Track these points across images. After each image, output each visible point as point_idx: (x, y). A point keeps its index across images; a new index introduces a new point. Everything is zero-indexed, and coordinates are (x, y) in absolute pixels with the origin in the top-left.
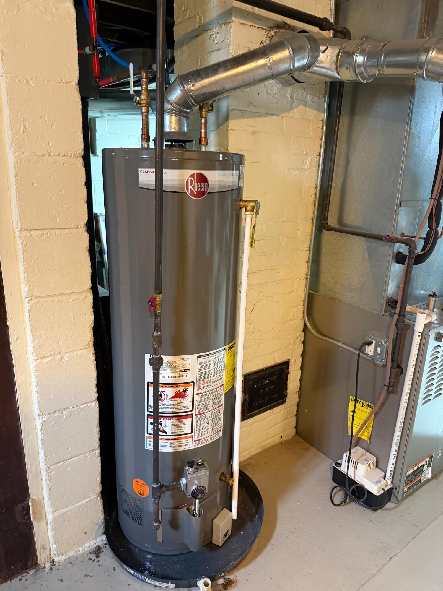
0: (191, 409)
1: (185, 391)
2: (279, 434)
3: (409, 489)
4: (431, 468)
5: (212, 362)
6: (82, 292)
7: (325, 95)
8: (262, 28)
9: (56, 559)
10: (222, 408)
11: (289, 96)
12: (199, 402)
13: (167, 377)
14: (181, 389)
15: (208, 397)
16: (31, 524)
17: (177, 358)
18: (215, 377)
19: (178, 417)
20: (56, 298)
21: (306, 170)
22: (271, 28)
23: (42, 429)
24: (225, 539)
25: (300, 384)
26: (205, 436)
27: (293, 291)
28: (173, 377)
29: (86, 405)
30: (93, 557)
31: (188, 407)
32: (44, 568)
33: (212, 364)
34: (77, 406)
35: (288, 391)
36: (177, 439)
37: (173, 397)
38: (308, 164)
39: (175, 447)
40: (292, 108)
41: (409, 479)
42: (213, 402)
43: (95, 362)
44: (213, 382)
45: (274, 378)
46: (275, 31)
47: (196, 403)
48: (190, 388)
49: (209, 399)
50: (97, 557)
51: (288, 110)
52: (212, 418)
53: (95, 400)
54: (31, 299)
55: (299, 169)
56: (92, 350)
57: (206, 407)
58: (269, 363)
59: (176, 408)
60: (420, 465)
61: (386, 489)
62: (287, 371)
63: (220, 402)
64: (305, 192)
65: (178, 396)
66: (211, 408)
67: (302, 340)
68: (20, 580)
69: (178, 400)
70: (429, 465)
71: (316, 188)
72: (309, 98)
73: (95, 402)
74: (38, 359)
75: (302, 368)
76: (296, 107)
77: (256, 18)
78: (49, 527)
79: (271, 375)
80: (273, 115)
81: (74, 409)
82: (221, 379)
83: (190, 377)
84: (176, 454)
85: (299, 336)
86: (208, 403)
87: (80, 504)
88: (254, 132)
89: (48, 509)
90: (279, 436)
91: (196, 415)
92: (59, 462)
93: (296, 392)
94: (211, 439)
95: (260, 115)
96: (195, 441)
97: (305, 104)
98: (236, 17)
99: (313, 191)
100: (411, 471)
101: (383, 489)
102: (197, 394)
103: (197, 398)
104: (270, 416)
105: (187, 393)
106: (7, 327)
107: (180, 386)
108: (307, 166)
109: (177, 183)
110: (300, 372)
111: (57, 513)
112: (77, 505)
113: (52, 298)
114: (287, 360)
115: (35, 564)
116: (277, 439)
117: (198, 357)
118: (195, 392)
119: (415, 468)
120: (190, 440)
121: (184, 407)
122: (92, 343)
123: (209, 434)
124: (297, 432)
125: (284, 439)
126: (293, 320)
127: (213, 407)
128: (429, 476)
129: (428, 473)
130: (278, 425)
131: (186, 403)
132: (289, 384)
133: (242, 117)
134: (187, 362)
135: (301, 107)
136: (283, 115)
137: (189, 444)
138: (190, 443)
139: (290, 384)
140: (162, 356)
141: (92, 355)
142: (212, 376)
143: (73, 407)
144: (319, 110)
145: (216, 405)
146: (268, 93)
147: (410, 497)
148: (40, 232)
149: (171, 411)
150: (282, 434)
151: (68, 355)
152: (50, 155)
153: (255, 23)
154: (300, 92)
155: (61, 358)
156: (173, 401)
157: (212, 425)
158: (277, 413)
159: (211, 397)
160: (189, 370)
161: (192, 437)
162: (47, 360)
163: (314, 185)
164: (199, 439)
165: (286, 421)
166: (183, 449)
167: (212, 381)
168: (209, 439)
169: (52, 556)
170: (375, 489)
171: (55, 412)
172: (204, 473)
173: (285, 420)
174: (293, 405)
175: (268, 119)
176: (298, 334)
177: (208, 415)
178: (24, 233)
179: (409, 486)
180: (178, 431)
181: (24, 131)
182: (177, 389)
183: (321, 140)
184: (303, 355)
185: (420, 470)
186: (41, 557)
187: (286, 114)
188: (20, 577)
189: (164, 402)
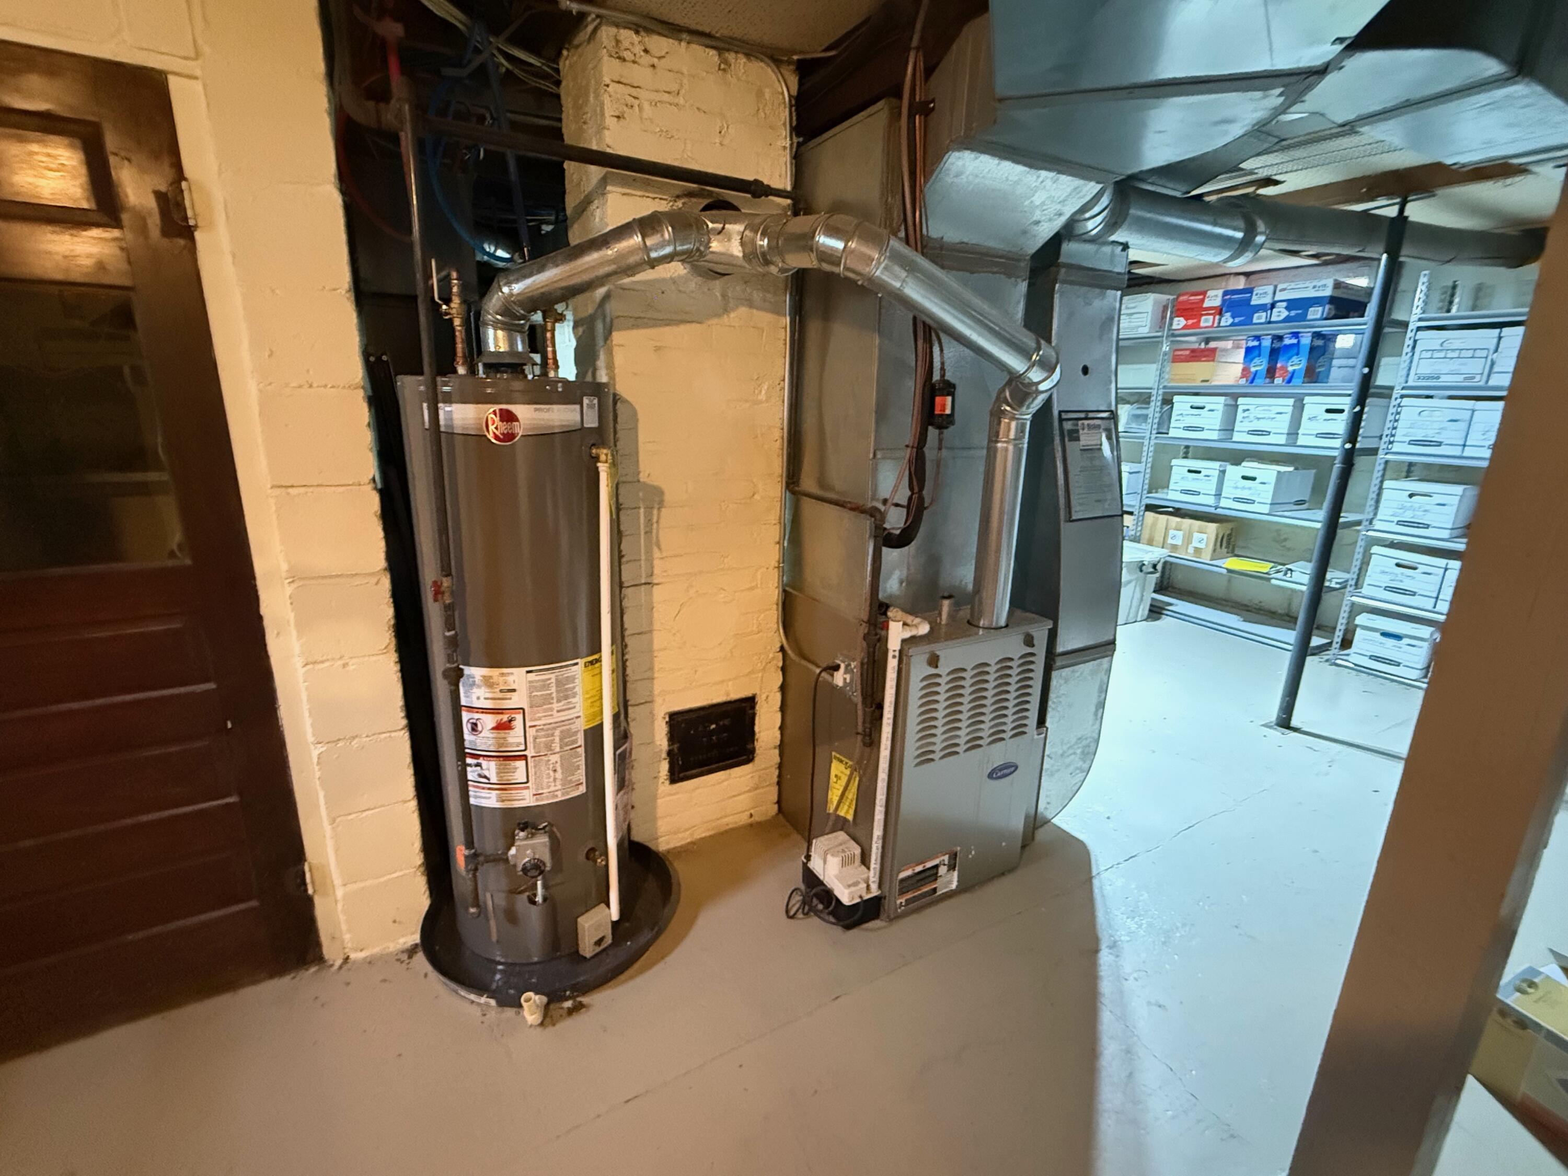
0: (522, 747)
1: (510, 721)
2: (746, 811)
3: (908, 902)
4: (956, 874)
5: (553, 680)
6: (372, 574)
7: (786, 290)
8: (661, 199)
9: (353, 956)
10: (581, 751)
11: (718, 294)
12: (535, 738)
13: (482, 698)
14: (505, 718)
15: (550, 732)
16: (309, 901)
17: (494, 672)
18: (561, 704)
19: (506, 758)
20: (332, 581)
21: (761, 402)
22: (678, 197)
23: (318, 763)
24: (598, 949)
25: (782, 734)
26: (552, 789)
27: (756, 587)
28: (492, 699)
29: (388, 735)
30: (405, 957)
31: (518, 744)
32: (332, 966)
33: (554, 685)
34: (374, 735)
35: (757, 745)
36: (505, 789)
37: (493, 729)
38: (763, 392)
39: (503, 801)
40: (726, 310)
41: (905, 884)
42: (561, 740)
43: (399, 675)
44: (558, 711)
45: (726, 722)
46: (683, 201)
47: (530, 740)
48: (519, 717)
49: (553, 735)
50: (410, 957)
51: (717, 315)
52: (562, 764)
53: (403, 729)
54: (293, 582)
55: (747, 401)
56: (393, 657)
57: (549, 747)
58: (717, 696)
59: (501, 745)
60: (929, 865)
61: (867, 897)
62: (751, 712)
63: (575, 741)
64: (762, 435)
65: (503, 727)
66: (558, 749)
67: (780, 664)
68: (294, 978)
69: (502, 733)
70: (952, 867)
71: (782, 429)
72: (757, 296)
73: (403, 732)
74: (306, 664)
75: (783, 709)
76: (733, 310)
77: (649, 184)
78: (340, 906)
79: (725, 715)
80: (692, 322)
81: (368, 739)
82: (574, 707)
83: (515, 701)
84: (507, 812)
85: (773, 658)
86: (553, 741)
87: (385, 878)
88: (657, 349)
89: (337, 881)
90: (748, 813)
91: (532, 757)
92: (350, 814)
93: (772, 746)
94: (563, 794)
95: (669, 322)
96: (535, 795)
97: (751, 304)
98: (613, 185)
99: (777, 434)
100: (909, 873)
101: (861, 897)
102: (531, 727)
103: (531, 732)
104: (726, 780)
105: (513, 723)
106: (260, 618)
107: (502, 713)
108: (763, 396)
109: (471, 422)
110: (779, 715)
111: (351, 887)
112: (382, 880)
113: (325, 581)
114: (751, 695)
115: (319, 959)
116: (743, 819)
117: (528, 672)
118: (528, 724)
119: (919, 868)
120: (525, 792)
121: (511, 744)
122: (393, 646)
123: (559, 787)
124: (780, 810)
125: (757, 818)
126: (759, 632)
127: (561, 748)
128: (954, 886)
129: (950, 880)
130: (741, 797)
131: (515, 738)
132: (760, 732)
133: (636, 326)
134: (510, 679)
135: (743, 310)
136: (710, 322)
137: (526, 799)
138: (527, 797)
139: (762, 734)
140: (461, 666)
141: (392, 664)
142: (555, 701)
143: (367, 736)
144: (778, 312)
145: (567, 745)
146: (680, 291)
147: (915, 916)
148: (302, 490)
149: (492, 748)
150: (752, 811)
151: (354, 661)
152: (311, 386)
153: (646, 191)
154: (738, 288)
155: (345, 665)
156: (494, 734)
157: (563, 773)
158: (740, 777)
159: (557, 733)
160: (514, 690)
161: (528, 788)
162: (322, 666)
163: (779, 425)
164: (540, 792)
165: (758, 791)
166: (517, 804)
167: (556, 709)
168: (559, 793)
169: (346, 950)
170: (846, 896)
171: (339, 740)
172: (542, 840)
173: (756, 789)
174: (772, 766)
175: (683, 328)
176: (771, 655)
177: (555, 758)
178: (278, 491)
179: (910, 895)
180: (507, 777)
181: (269, 356)
182: (499, 717)
183: (785, 357)
184: (783, 688)
185: (932, 874)
186: (329, 950)
187: (714, 321)
188: (292, 975)
189: (481, 735)
